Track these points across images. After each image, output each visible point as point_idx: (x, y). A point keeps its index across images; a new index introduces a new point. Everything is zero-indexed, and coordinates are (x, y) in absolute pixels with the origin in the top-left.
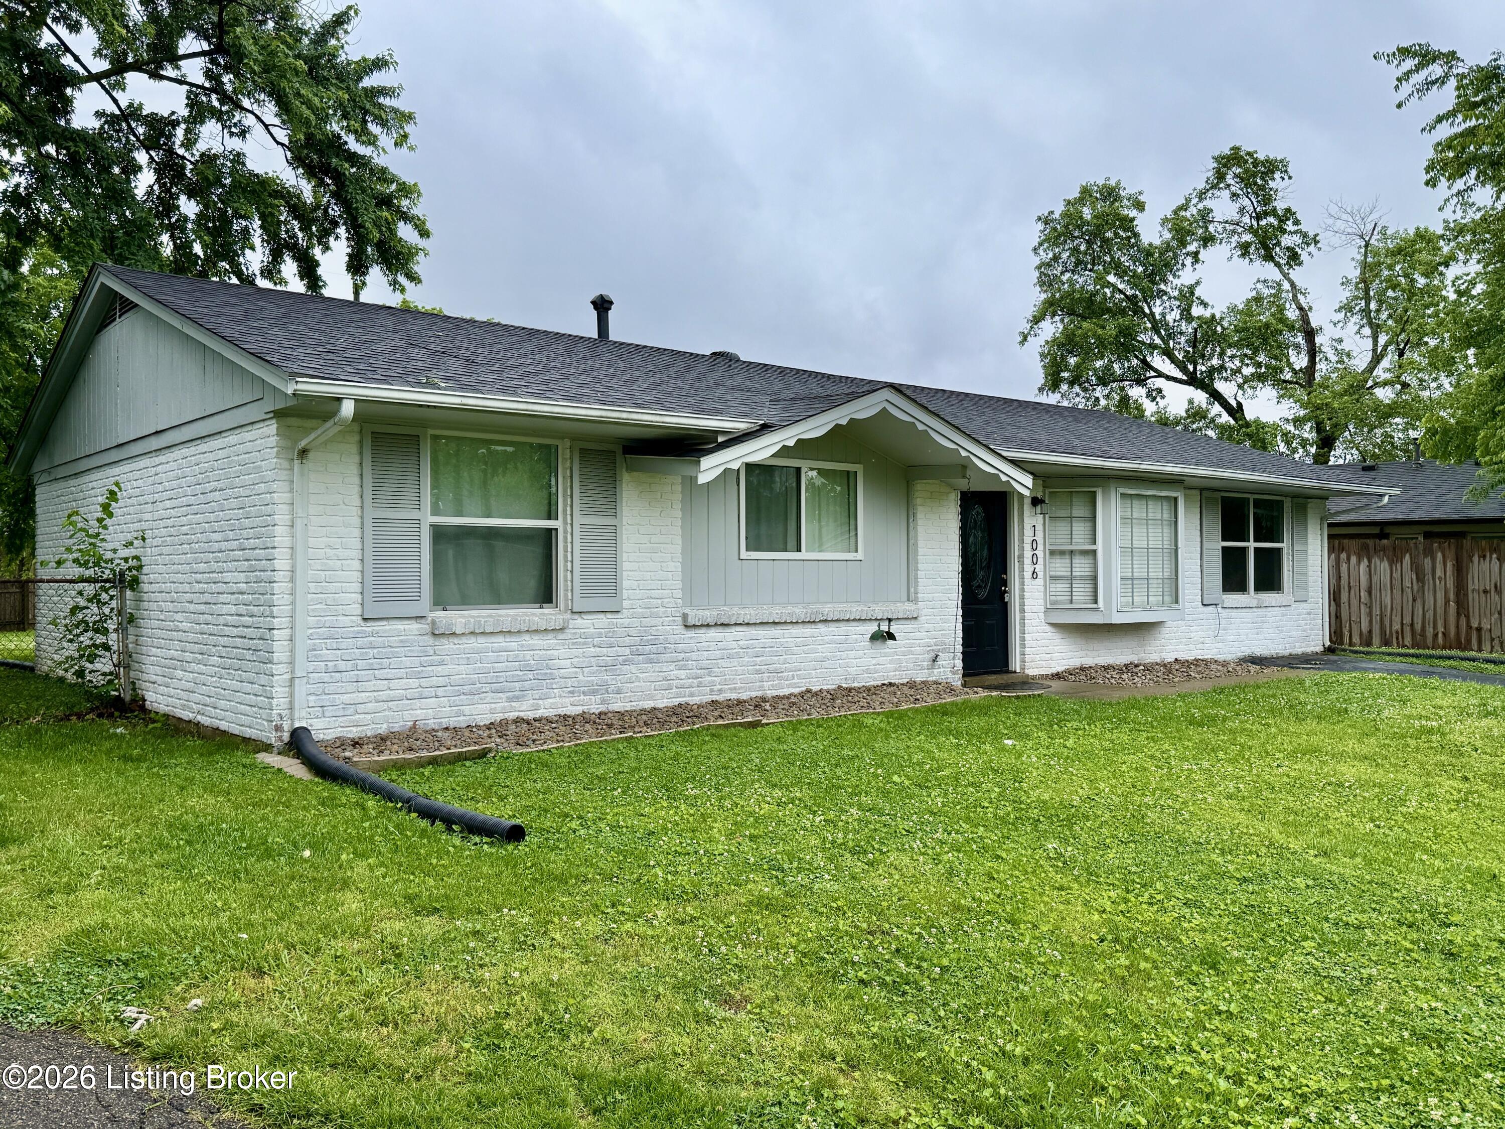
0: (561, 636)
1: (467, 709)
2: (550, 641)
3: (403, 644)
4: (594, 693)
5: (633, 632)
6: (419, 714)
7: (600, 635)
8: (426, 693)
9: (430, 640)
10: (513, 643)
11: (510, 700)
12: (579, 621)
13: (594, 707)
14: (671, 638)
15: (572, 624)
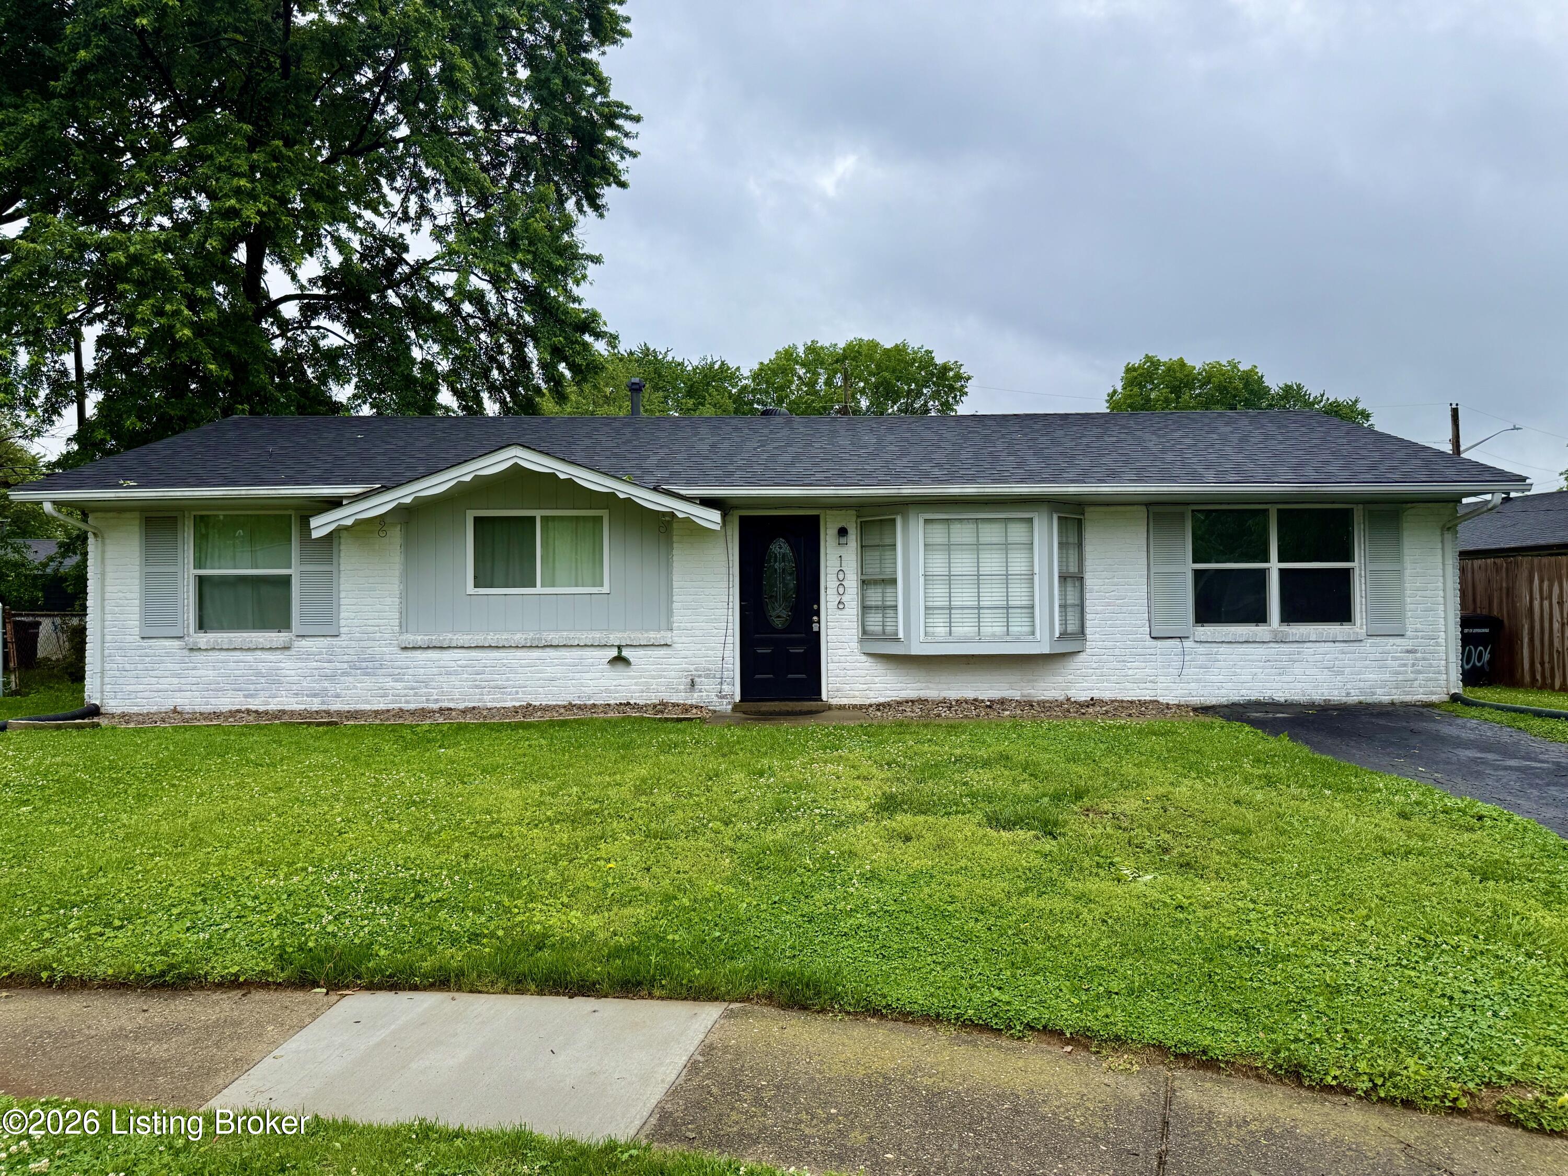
0: (287, 653)
1: (212, 701)
2: (278, 656)
3: (168, 655)
4: (315, 695)
5: (351, 651)
6: (179, 701)
7: (320, 653)
8: (184, 687)
9: (186, 652)
10: (249, 657)
11: (246, 696)
12: (304, 643)
13: (315, 705)
14: (387, 657)
15: (296, 644)
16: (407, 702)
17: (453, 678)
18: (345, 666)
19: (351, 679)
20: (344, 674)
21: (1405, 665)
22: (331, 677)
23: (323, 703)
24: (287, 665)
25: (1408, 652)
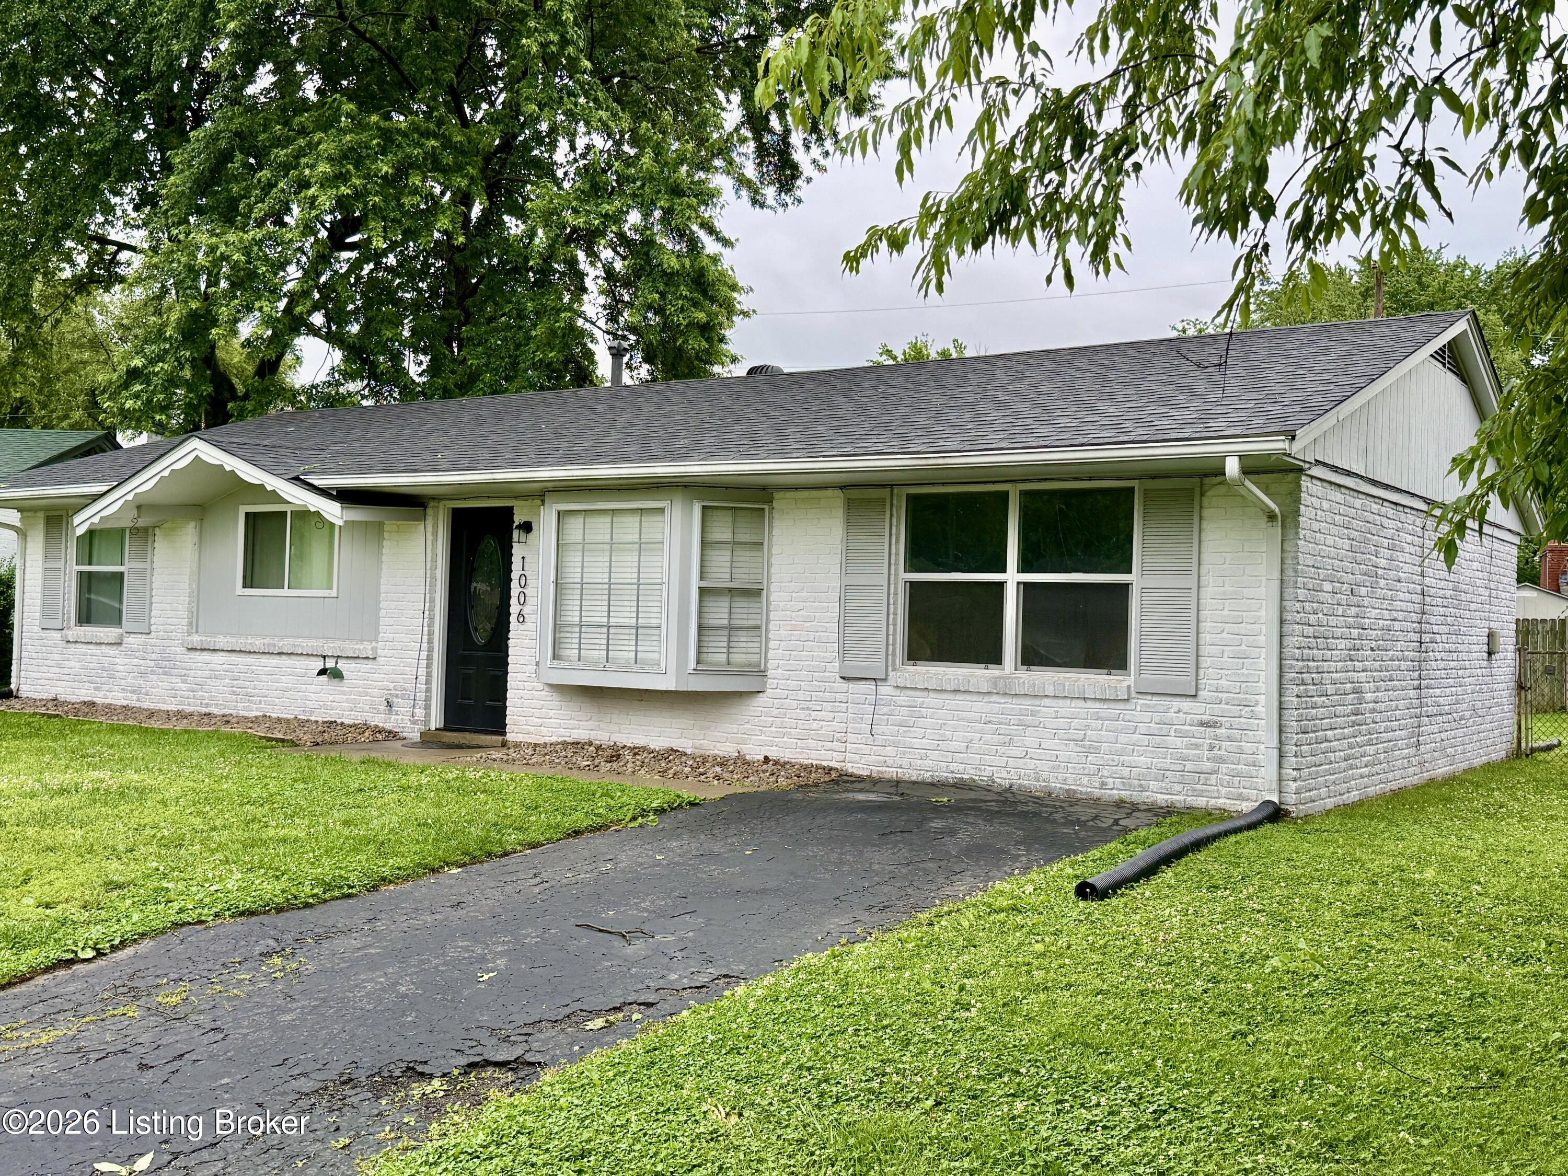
1: (77, 691)
3: (55, 645)
5: (157, 649)
6: (58, 690)
7: (139, 650)
8: (62, 678)
9: (65, 644)
10: (99, 651)
11: (94, 689)
12: (129, 639)
13: (133, 701)
14: (179, 657)
15: (125, 640)
16: (189, 705)
17: (218, 682)
18: (152, 664)
19: (155, 677)
20: (153, 673)
21: (1197, 746)
22: (143, 674)
23: (138, 700)
24: (119, 660)
25: (1202, 724)
